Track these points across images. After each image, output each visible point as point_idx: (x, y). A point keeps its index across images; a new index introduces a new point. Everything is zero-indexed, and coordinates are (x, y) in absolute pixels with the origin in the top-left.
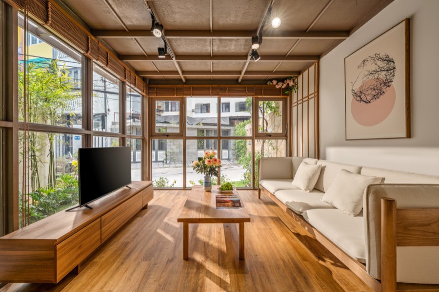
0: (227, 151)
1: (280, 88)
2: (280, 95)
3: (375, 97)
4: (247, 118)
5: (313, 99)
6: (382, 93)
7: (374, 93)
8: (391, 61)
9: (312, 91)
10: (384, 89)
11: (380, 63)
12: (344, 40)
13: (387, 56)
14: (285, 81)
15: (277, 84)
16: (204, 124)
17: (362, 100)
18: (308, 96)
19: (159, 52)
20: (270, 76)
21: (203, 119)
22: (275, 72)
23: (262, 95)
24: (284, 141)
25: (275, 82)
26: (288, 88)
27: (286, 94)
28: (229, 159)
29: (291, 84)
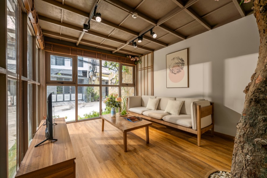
0: (81, 94)
1: (133, 60)
2: (132, 64)
3: (178, 72)
4: (103, 74)
5: (151, 69)
6: (180, 71)
7: (177, 71)
8: (183, 61)
9: (150, 65)
10: (181, 70)
11: (179, 60)
12: (165, 47)
13: (182, 59)
14: (135, 57)
15: (131, 58)
16: (62, 74)
17: (173, 73)
18: (148, 67)
19: (84, 27)
20: (129, 53)
21: (60, 70)
22: (133, 52)
23: (124, 63)
24: (133, 88)
25: (130, 57)
26: (136, 61)
27: (135, 64)
28: (82, 100)
29: (138, 59)
